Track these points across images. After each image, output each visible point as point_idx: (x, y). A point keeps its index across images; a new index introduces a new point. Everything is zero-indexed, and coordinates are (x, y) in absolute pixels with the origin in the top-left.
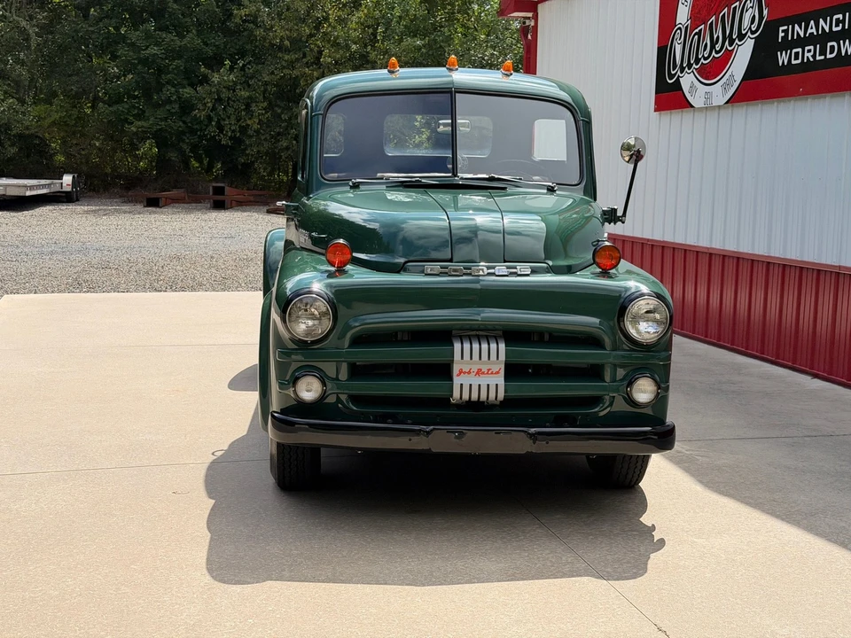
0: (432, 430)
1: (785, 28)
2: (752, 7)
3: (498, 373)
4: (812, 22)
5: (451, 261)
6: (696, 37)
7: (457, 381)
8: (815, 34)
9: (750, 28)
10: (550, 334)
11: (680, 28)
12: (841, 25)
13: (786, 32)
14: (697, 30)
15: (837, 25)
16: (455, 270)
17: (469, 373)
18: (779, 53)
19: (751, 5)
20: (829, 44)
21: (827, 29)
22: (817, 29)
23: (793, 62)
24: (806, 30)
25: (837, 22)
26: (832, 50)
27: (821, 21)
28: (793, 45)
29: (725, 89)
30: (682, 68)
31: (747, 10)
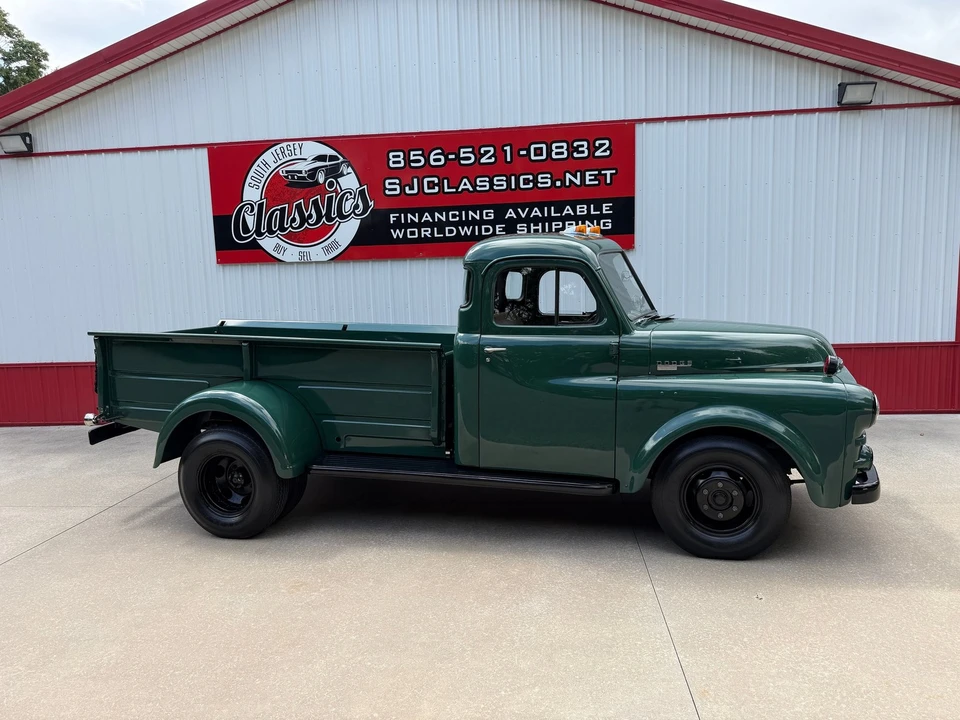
1: (398, 215)
2: (354, 199)
4: (426, 214)
6: (278, 212)
8: (431, 221)
9: (353, 212)
11: (250, 204)
13: (398, 217)
14: (279, 207)
18: (392, 230)
19: (352, 197)
20: (447, 229)
21: (444, 219)
22: (433, 218)
23: (409, 236)
24: (420, 218)
25: (454, 216)
26: (451, 231)
27: (437, 214)
28: (407, 226)
29: (327, 250)
30: (259, 233)
31: (347, 200)
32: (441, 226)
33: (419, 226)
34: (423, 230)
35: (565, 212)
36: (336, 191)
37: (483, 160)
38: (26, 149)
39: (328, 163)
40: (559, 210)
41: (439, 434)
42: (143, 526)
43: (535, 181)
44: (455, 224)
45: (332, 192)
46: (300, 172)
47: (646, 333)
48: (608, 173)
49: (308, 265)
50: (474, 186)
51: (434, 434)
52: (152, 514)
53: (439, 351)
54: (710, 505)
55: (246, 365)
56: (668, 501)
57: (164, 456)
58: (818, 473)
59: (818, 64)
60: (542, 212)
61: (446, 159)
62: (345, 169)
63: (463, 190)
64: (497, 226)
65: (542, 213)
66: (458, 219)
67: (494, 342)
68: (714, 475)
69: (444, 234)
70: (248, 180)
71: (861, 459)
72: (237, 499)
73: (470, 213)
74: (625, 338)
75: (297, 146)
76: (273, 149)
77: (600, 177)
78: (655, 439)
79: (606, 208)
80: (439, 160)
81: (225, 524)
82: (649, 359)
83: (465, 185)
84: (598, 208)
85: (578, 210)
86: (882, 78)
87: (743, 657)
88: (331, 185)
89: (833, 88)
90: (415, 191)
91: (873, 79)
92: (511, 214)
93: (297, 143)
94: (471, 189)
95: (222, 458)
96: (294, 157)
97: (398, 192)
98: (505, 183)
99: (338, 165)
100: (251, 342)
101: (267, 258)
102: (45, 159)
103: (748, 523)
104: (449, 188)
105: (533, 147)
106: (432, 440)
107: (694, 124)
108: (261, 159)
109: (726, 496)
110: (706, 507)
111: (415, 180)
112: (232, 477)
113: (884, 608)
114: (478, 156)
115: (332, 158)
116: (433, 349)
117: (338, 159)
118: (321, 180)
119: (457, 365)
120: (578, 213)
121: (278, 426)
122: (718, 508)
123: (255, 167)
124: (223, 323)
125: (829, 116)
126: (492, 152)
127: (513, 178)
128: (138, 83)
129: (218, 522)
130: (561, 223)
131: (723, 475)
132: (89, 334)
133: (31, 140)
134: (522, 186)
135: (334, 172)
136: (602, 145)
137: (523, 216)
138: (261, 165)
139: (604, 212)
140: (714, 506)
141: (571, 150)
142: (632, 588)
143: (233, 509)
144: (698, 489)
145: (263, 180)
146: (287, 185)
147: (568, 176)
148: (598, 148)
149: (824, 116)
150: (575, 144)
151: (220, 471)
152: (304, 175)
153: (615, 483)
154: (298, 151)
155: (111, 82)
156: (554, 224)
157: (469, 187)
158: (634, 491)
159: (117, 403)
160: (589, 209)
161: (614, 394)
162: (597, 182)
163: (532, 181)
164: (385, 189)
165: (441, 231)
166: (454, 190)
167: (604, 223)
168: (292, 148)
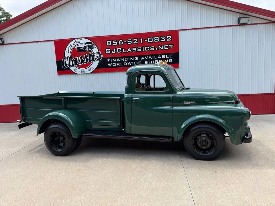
1: (109, 59)
2: (97, 55)
4: (118, 59)
9: (97, 59)
11: (67, 57)
18: (108, 64)
21: (123, 60)
22: (120, 60)
23: (113, 66)
24: (116, 60)
25: (126, 59)
26: (125, 64)
28: (112, 62)
29: (89, 70)
30: (70, 65)
31: (95, 55)
32: (122, 62)
33: (116, 62)
35: (159, 57)
36: (92, 53)
37: (134, 43)
38: (2, 43)
39: (89, 45)
40: (157, 57)
41: (120, 124)
42: (34, 153)
43: (150, 49)
44: (127, 62)
45: (90, 53)
46: (81, 47)
47: (181, 93)
48: (171, 45)
49: (84, 75)
50: (132, 50)
51: (119, 124)
52: (38, 149)
53: (120, 99)
54: (201, 144)
55: (63, 105)
56: (188, 143)
57: (40, 132)
58: (233, 134)
59: (232, 12)
60: (152, 58)
61: (124, 43)
62: (94, 46)
63: (129, 51)
64: (139, 62)
66: (127, 60)
67: (136, 97)
68: (202, 135)
69: (124, 65)
70: (66, 50)
71: (246, 130)
72: (62, 144)
73: (131, 58)
74: (175, 95)
75: (80, 40)
76: (73, 41)
77: (168, 47)
78: (184, 124)
79: (170, 56)
80: (121, 43)
81: (58, 152)
82: (182, 101)
83: (129, 50)
84: (168, 56)
85: (162, 57)
86: (251, 16)
87: (211, 191)
88: (90, 51)
89: (237, 19)
90: (115, 52)
91: (248, 16)
92: (143, 58)
93: (80, 39)
94: (131, 51)
95: (57, 132)
96: (79, 43)
97: (110, 53)
98: (141, 49)
99: (92, 45)
100: (64, 98)
101: (72, 73)
102: (8, 45)
103: (212, 150)
104: (124, 51)
105: (149, 38)
106: (118, 126)
107: (196, 31)
108: (70, 44)
109: (206, 142)
110: (200, 145)
111: (115, 49)
112: (60, 138)
113: (254, 175)
114: (133, 42)
115: (90, 43)
116: (118, 99)
117: (92, 43)
118: (87, 50)
119: (125, 103)
121: (73, 123)
122: (204, 145)
123: (68, 46)
124: (58, 92)
125: (236, 27)
126: (137, 40)
127: (143, 48)
128: (34, 23)
129: (56, 151)
130: (157, 61)
131: (205, 135)
132: (18, 96)
133: (3, 40)
134: (146, 50)
135: (91, 47)
136: (169, 38)
137: (146, 59)
138: (70, 46)
140: (202, 144)
141: (160, 39)
142: (178, 170)
143: (60, 147)
144: (197, 139)
145: (70, 50)
146: (77, 51)
147: (159, 47)
148: (168, 39)
149: (234, 27)
150: (161, 37)
151: (56, 136)
153: (173, 138)
154: (80, 41)
155: (26, 22)
156: (155, 61)
157: (130, 51)
158: (178, 140)
159: (27, 116)
160: (165, 56)
161: (172, 111)
162: (168, 48)
163: (149, 49)
164: (106, 52)
165: (123, 64)
166: (126, 52)
167: (170, 60)
168: (79, 41)
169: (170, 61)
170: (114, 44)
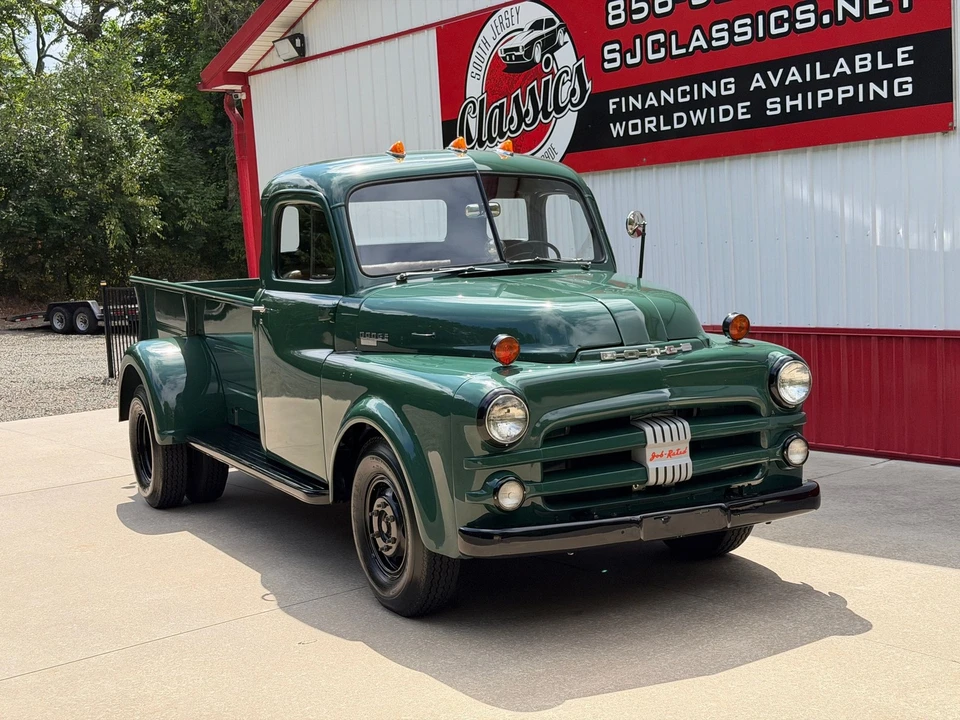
0: (642, 518)
1: (618, 100)
2: (571, 81)
3: (685, 452)
4: (651, 94)
5: (622, 344)
6: (497, 110)
7: (651, 465)
8: (656, 105)
9: (570, 101)
10: (698, 409)
11: (472, 102)
12: (688, 96)
13: (619, 104)
14: (498, 104)
15: (683, 96)
16: (631, 354)
17: (662, 455)
18: (612, 125)
19: (569, 78)
20: (676, 115)
21: (671, 100)
22: (659, 101)
23: (631, 133)
24: (644, 102)
25: (684, 94)
26: (680, 120)
27: (663, 93)
28: (628, 115)
30: (480, 142)
31: (563, 84)
32: (666, 111)
33: (642, 114)
34: (647, 120)
35: (838, 70)
36: (552, 72)
39: (544, 31)
40: (828, 68)
43: (792, 20)
44: (685, 107)
45: (548, 74)
46: (517, 49)
50: (709, 39)
60: (803, 74)
61: (674, 1)
62: (563, 38)
63: (695, 48)
64: (740, 105)
65: (803, 76)
66: (688, 98)
69: (673, 126)
70: (471, 68)
73: (704, 86)
75: (513, 12)
76: (491, 21)
79: (902, 56)
80: (666, 4)
83: (698, 40)
85: (858, 63)
88: (548, 63)
90: (637, 60)
92: (757, 82)
93: (513, 6)
94: (705, 46)
96: (512, 28)
97: (617, 64)
98: (749, 29)
99: (554, 32)
102: (315, 63)
104: (677, 48)
108: (481, 37)
111: (638, 41)
115: (550, 22)
117: (555, 23)
118: (538, 60)
120: (858, 70)
123: (476, 49)
127: (761, 18)
130: (830, 91)
134: (773, 31)
135: (550, 45)
137: (775, 83)
138: (482, 45)
139: (900, 63)
145: (484, 66)
146: (505, 72)
147: (841, 3)
152: (521, 53)
154: (515, 19)
156: (820, 93)
157: (703, 43)
160: (874, 61)
162: (886, 9)
163: (786, 20)
164: (604, 60)
165: (669, 121)
166: (683, 51)
167: (900, 84)
168: (509, 16)
169: (901, 89)
170: (635, 17)
